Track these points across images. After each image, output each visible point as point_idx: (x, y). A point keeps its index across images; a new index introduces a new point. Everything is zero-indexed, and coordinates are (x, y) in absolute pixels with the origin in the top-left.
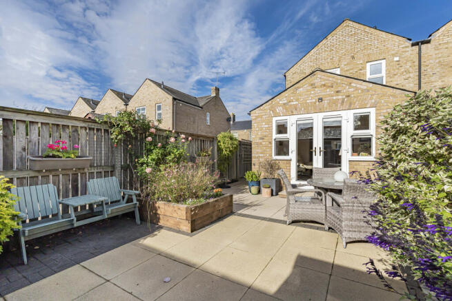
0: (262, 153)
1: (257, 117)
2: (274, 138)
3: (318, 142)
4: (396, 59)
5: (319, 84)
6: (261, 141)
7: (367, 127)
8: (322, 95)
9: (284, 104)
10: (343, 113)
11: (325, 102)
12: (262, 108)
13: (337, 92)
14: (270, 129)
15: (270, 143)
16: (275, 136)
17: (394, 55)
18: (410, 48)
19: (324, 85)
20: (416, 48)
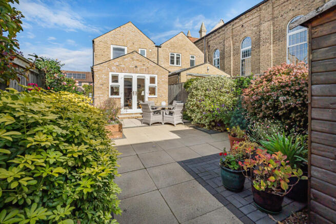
0: (102, 94)
1: (98, 70)
2: (110, 85)
3: (135, 88)
4: (150, 50)
5: (136, 59)
6: (101, 86)
7: (154, 83)
8: (137, 64)
9: (117, 65)
10: (146, 75)
11: (138, 68)
12: (102, 65)
13: (144, 65)
14: (108, 79)
15: (108, 88)
16: (111, 84)
17: (150, 49)
18: (155, 48)
19: (138, 60)
20: (157, 48)
